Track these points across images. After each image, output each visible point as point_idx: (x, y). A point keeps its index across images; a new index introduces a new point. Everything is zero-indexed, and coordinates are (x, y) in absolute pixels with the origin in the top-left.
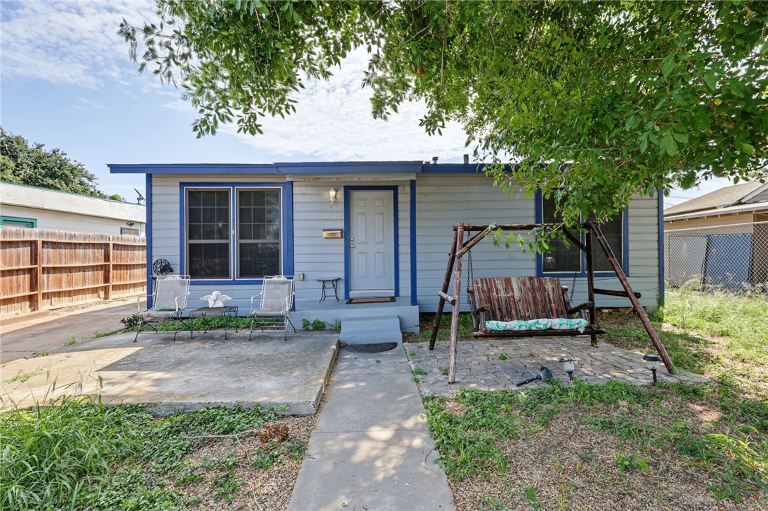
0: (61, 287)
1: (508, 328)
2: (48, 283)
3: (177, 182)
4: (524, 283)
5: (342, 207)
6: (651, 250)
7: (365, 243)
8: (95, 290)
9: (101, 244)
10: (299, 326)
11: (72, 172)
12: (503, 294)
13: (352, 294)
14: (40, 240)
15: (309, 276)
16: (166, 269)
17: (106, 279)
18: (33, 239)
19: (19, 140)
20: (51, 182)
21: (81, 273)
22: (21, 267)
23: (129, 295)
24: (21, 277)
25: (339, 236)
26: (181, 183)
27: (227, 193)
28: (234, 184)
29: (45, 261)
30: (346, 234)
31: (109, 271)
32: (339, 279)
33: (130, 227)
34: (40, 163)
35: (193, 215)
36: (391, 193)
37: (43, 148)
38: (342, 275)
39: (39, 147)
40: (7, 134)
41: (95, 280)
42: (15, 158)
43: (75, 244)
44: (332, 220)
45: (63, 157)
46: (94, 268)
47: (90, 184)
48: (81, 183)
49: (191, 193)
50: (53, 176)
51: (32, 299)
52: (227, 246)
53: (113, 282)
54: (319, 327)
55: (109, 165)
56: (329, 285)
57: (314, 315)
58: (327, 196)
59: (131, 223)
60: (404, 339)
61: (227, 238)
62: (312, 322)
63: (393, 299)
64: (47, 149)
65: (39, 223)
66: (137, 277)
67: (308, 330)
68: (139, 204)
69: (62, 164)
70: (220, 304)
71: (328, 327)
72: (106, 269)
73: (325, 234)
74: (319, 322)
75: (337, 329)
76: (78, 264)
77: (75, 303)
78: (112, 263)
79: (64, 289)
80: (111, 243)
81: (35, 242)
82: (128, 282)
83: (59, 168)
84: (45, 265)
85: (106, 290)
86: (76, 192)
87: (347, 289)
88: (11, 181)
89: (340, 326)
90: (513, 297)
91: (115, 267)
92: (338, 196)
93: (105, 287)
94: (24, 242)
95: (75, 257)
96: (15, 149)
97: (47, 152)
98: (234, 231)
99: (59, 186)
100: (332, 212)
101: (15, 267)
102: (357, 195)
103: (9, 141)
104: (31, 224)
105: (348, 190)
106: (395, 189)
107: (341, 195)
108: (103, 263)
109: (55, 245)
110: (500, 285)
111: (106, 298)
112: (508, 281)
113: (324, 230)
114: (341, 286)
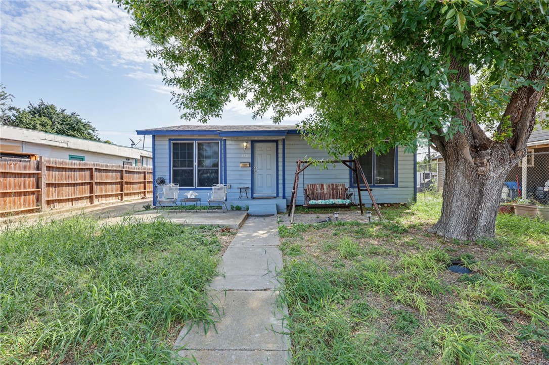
0: (102, 192)
1: (317, 203)
2: (97, 190)
3: (167, 139)
4: (329, 186)
5: (250, 151)
6: (410, 173)
7: (262, 169)
8: (116, 195)
9: (119, 170)
10: (229, 208)
11: (84, 127)
12: (319, 191)
13: (255, 195)
14: (94, 167)
15: (233, 186)
16: (162, 182)
17: (122, 190)
18: (91, 167)
19: (52, 107)
20: (72, 133)
21: (111, 186)
22: (86, 181)
23: (132, 199)
24: (86, 186)
25: (248, 166)
26: (169, 139)
27: (192, 144)
28: (195, 140)
29: (96, 179)
30: (252, 164)
31: (123, 185)
32: (248, 187)
33: (128, 161)
34: (65, 121)
35: (175, 155)
36: (275, 144)
37: (65, 112)
38: (250, 186)
39: (63, 111)
40: (45, 104)
41: (117, 190)
42: (51, 118)
43: (108, 170)
44: (245, 158)
45: (79, 117)
46: (116, 183)
47: (94, 134)
48: (89, 134)
49: (174, 144)
50: (73, 129)
51: (91, 199)
52: (192, 171)
53: (125, 191)
54: (238, 209)
55: (137, 131)
56: (243, 190)
57: (236, 203)
58: (242, 146)
59: (128, 159)
60: (278, 213)
61: (192, 166)
62: (235, 207)
63: (275, 198)
64: (68, 113)
65: (86, 158)
66: (135, 189)
67: (233, 210)
68: (132, 147)
69: (78, 122)
70: (193, 197)
71: (243, 209)
72: (121, 184)
73: (241, 165)
74: (239, 207)
75: (248, 209)
76: (109, 181)
77: (108, 202)
78: (124, 181)
79: (103, 194)
80: (124, 170)
81: (92, 169)
82: (131, 192)
83: (77, 125)
84: (96, 181)
85: (121, 195)
86: (85, 138)
87: (252, 193)
88: (50, 133)
89: (248, 208)
90: (324, 192)
91: (126, 183)
92: (248, 146)
93: (121, 194)
94: (87, 169)
95: (107, 177)
96: (51, 113)
97: (68, 114)
98: (195, 164)
99: (77, 136)
100: (245, 154)
101: (84, 181)
102: (258, 146)
103: (47, 108)
104: (83, 159)
105: (253, 142)
106: (276, 142)
107: (249, 145)
108: (120, 181)
109: (99, 170)
110: (318, 187)
111: (122, 200)
112: (322, 186)
113: (241, 163)
114: (249, 191)
